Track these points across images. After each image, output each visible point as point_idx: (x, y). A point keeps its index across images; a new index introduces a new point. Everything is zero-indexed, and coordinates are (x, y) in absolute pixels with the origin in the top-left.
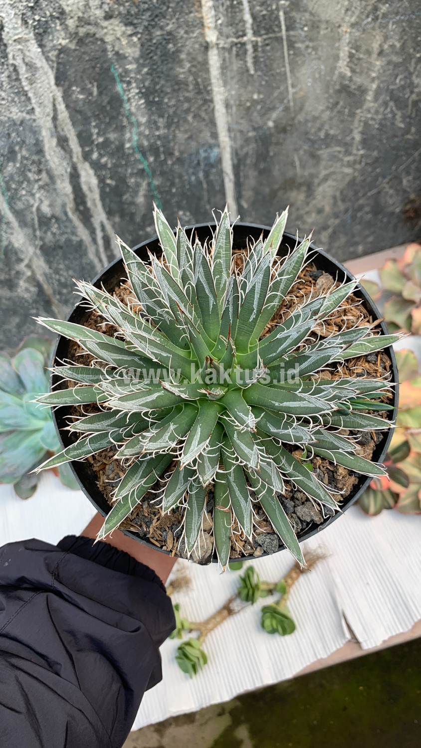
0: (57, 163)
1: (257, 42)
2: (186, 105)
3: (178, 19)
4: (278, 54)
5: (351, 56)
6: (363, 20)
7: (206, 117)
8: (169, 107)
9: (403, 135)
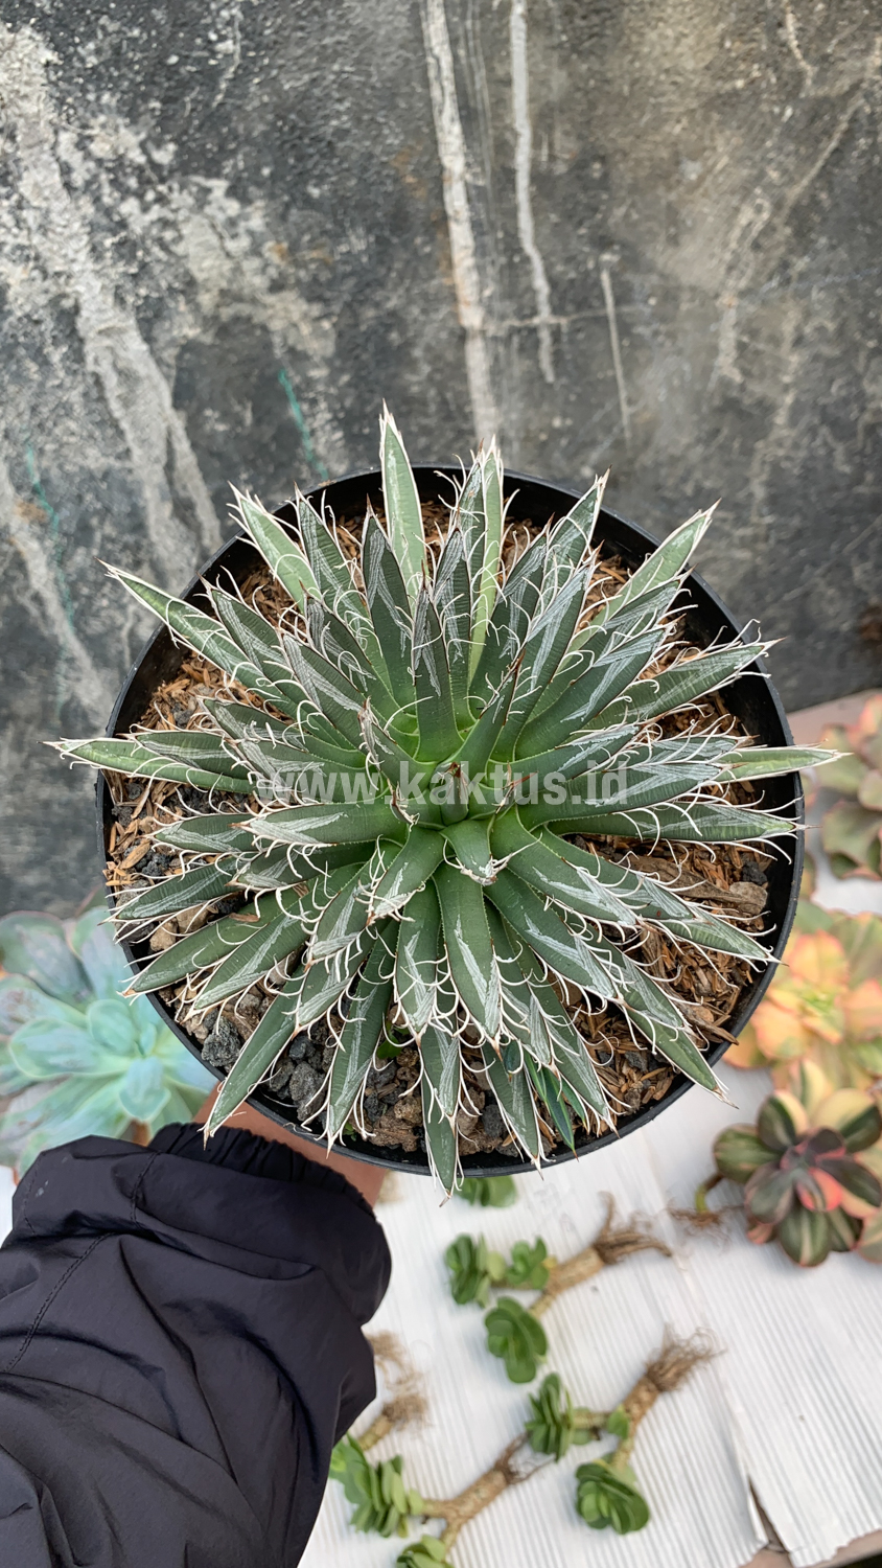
0: (172, 548)
1: (558, 327)
3: (408, 290)
4: (600, 346)
5: (741, 347)
6: (761, 285)
9: (850, 487)
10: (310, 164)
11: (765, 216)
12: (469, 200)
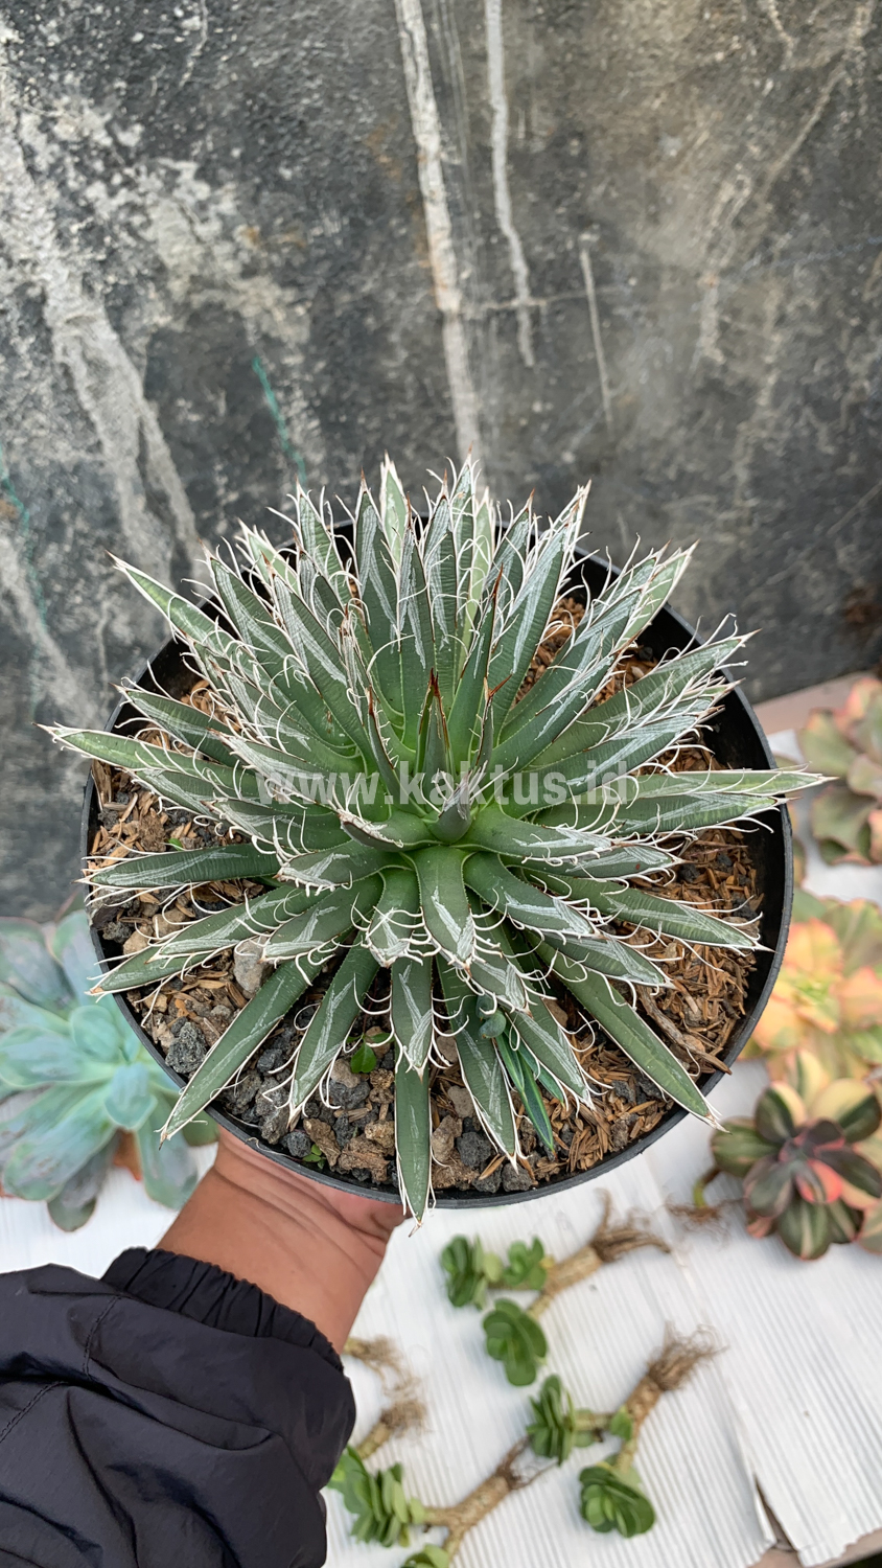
0: (147, 543)
1: (537, 309)
2: (401, 429)
3: (384, 273)
4: (580, 329)
5: (723, 327)
6: (742, 263)
7: (443, 448)
8: (368, 432)
9: (833, 468)
10: (281, 145)
11: (746, 192)
12: (445, 180)
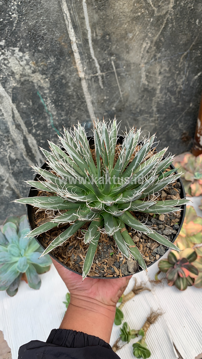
0: (17, 136)
1: (103, 75)
2: (74, 105)
3: (66, 70)
4: (113, 79)
5: (147, 76)
6: (150, 61)
7: (84, 109)
8: (66, 106)
9: (176, 106)
10: (38, 42)
11: (149, 45)
12: (78, 47)
